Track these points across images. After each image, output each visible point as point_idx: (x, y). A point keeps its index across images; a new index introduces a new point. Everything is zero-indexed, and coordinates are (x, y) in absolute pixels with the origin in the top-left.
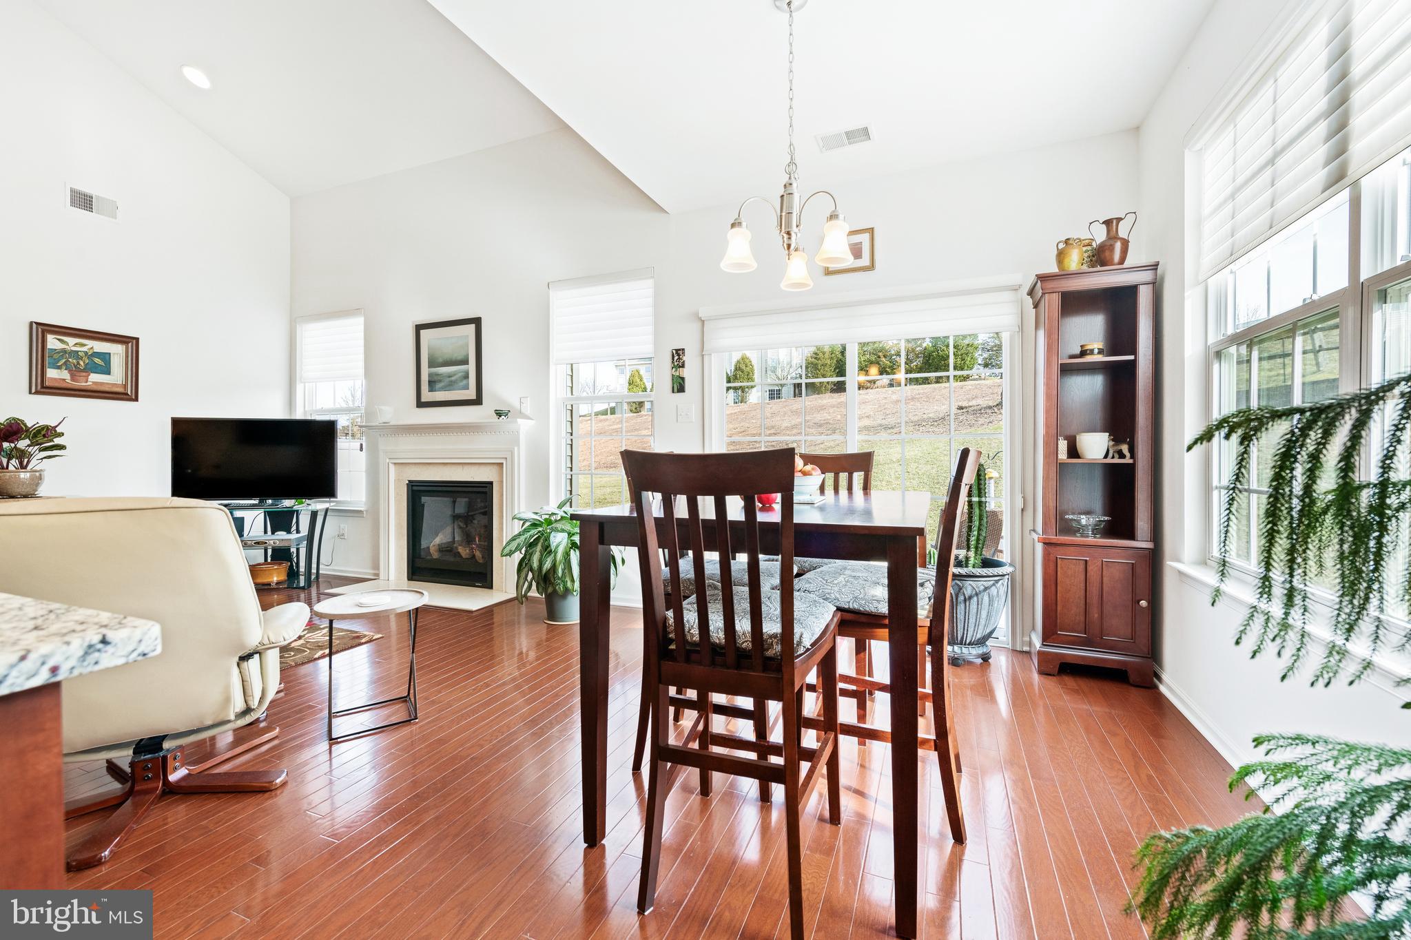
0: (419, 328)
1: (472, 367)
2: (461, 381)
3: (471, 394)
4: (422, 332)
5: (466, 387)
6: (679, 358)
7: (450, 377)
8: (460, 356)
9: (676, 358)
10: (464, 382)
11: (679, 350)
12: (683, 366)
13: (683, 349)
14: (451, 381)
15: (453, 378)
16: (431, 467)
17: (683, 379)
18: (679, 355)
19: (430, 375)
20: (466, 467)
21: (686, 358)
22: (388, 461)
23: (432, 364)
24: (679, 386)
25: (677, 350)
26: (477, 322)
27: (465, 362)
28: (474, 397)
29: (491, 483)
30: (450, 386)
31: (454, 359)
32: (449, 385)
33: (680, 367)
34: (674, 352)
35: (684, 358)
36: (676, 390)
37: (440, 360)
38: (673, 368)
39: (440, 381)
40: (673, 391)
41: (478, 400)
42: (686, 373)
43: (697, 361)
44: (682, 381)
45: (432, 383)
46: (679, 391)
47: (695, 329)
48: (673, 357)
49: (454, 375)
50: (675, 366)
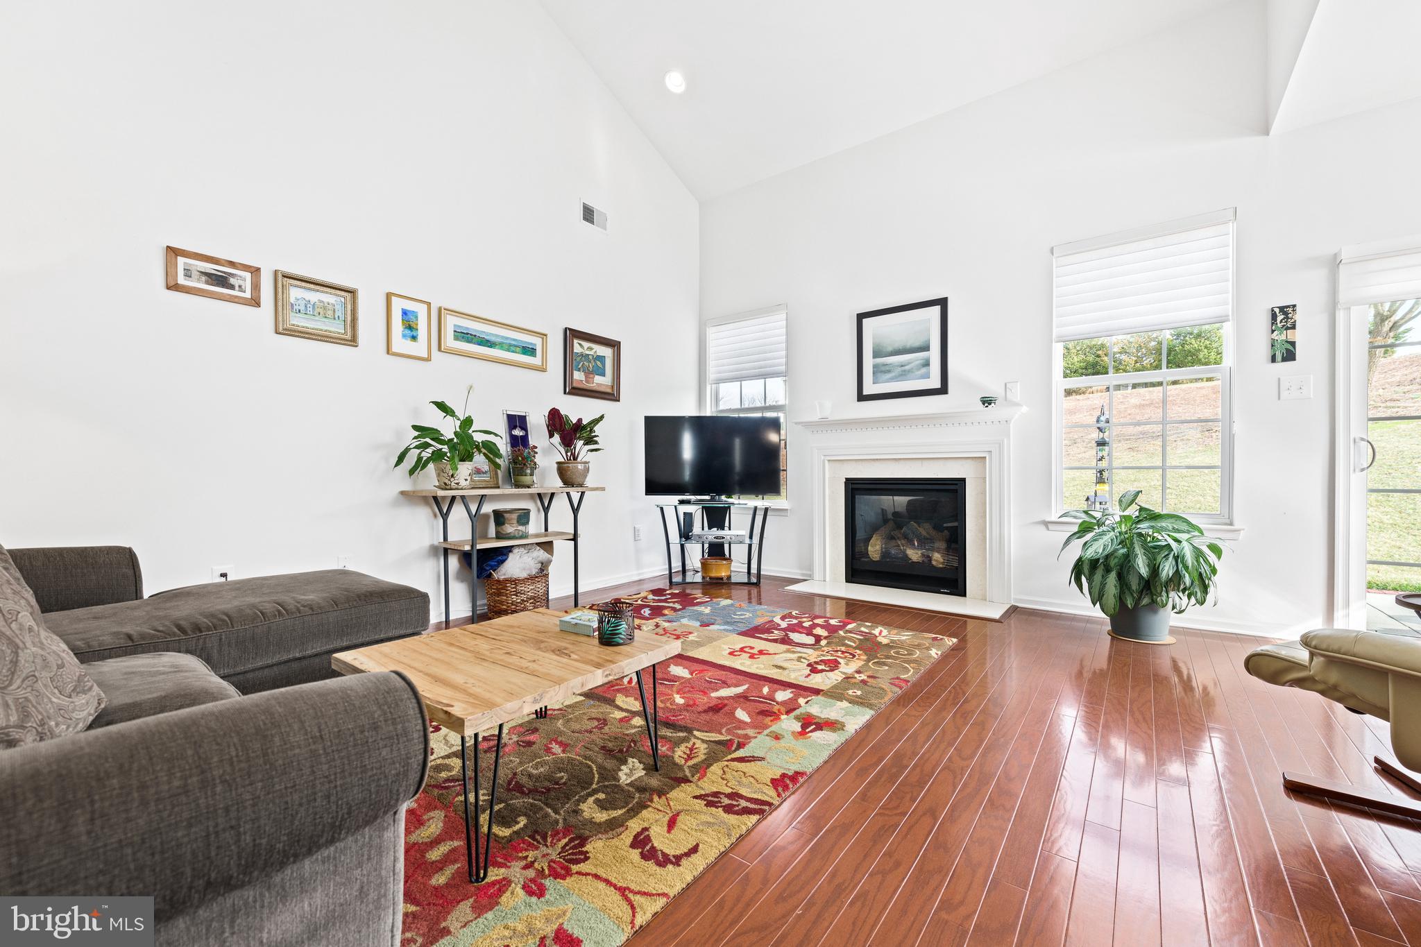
0: (861, 317)
1: (935, 354)
2: (918, 369)
3: (934, 383)
4: (865, 321)
5: (927, 376)
6: (1286, 318)
8: (917, 343)
9: (1280, 317)
10: (924, 370)
11: (1286, 307)
12: (1294, 327)
13: (1293, 307)
14: (905, 371)
16: (877, 464)
17: (1293, 344)
18: (1286, 314)
19: (875, 366)
20: (925, 463)
21: (1299, 317)
22: (823, 457)
23: (877, 354)
24: (1283, 352)
25: (1282, 309)
26: (943, 303)
27: (926, 348)
28: (938, 385)
29: (964, 480)
31: (908, 346)
32: (902, 375)
33: (1288, 328)
34: (1277, 310)
35: (1295, 318)
36: (1279, 357)
37: (890, 349)
38: (1273, 331)
39: (889, 371)
40: (1273, 359)
41: (943, 390)
42: (1298, 336)
43: (1322, 321)
44: (1290, 347)
45: (879, 374)
46: (1284, 360)
47: (1319, 276)
48: (1274, 317)
49: (909, 363)
50: (1278, 329)
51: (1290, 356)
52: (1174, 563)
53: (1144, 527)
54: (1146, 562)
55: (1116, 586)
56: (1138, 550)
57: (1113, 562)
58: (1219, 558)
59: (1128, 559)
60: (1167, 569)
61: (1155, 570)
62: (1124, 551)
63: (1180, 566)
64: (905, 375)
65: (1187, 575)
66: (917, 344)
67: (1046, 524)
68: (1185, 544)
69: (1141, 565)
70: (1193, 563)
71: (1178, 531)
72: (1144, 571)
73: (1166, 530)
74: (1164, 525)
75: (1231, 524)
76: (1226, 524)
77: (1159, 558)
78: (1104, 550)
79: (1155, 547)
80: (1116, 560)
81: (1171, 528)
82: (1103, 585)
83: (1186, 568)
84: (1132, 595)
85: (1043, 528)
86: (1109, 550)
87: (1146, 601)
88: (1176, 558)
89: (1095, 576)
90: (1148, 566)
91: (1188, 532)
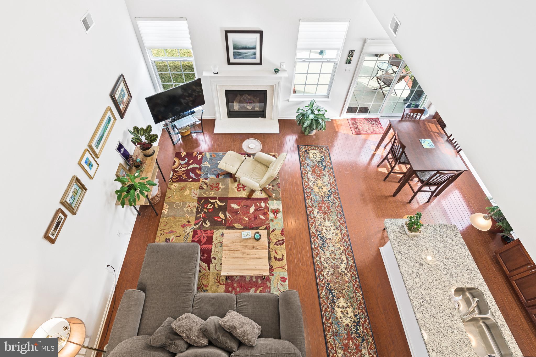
0: (227, 32)
1: (257, 51)
3: (258, 61)
4: (228, 34)
5: (255, 58)
6: (352, 54)
7: (245, 54)
9: (351, 53)
10: (253, 56)
12: (352, 56)
13: (354, 51)
14: (246, 55)
15: (247, 54)
16: (237, 86)
17: (351, 60)
18: (352, 53)
19: (234, 53)
20: (255, 86)
21: (354, 54)
22: (216, 85)
23: (235, 48)
24: (349, 62)
26: (261, 32)
27: (254, 48)
28: (259, 62)
29: (266, 91)
30: (247, 57)
31: (247, 47)
33: (351, 56)
34: (351, 51)
36: (347, 63)
37: (240, 47)
38: (348, 57)
39: (240, 55)
40: (346, 63)
41: (261, 63)
42: (353, 58)
43: (358, 55)
45: (236, 56)
47: (361, 43)
48: (350, 53)
49: (247, 53)
50: (349, 56)
51: (350, 63)
64: (246, 57)
66: (251, 46)
76: (327, 97)
85: (287, 101)
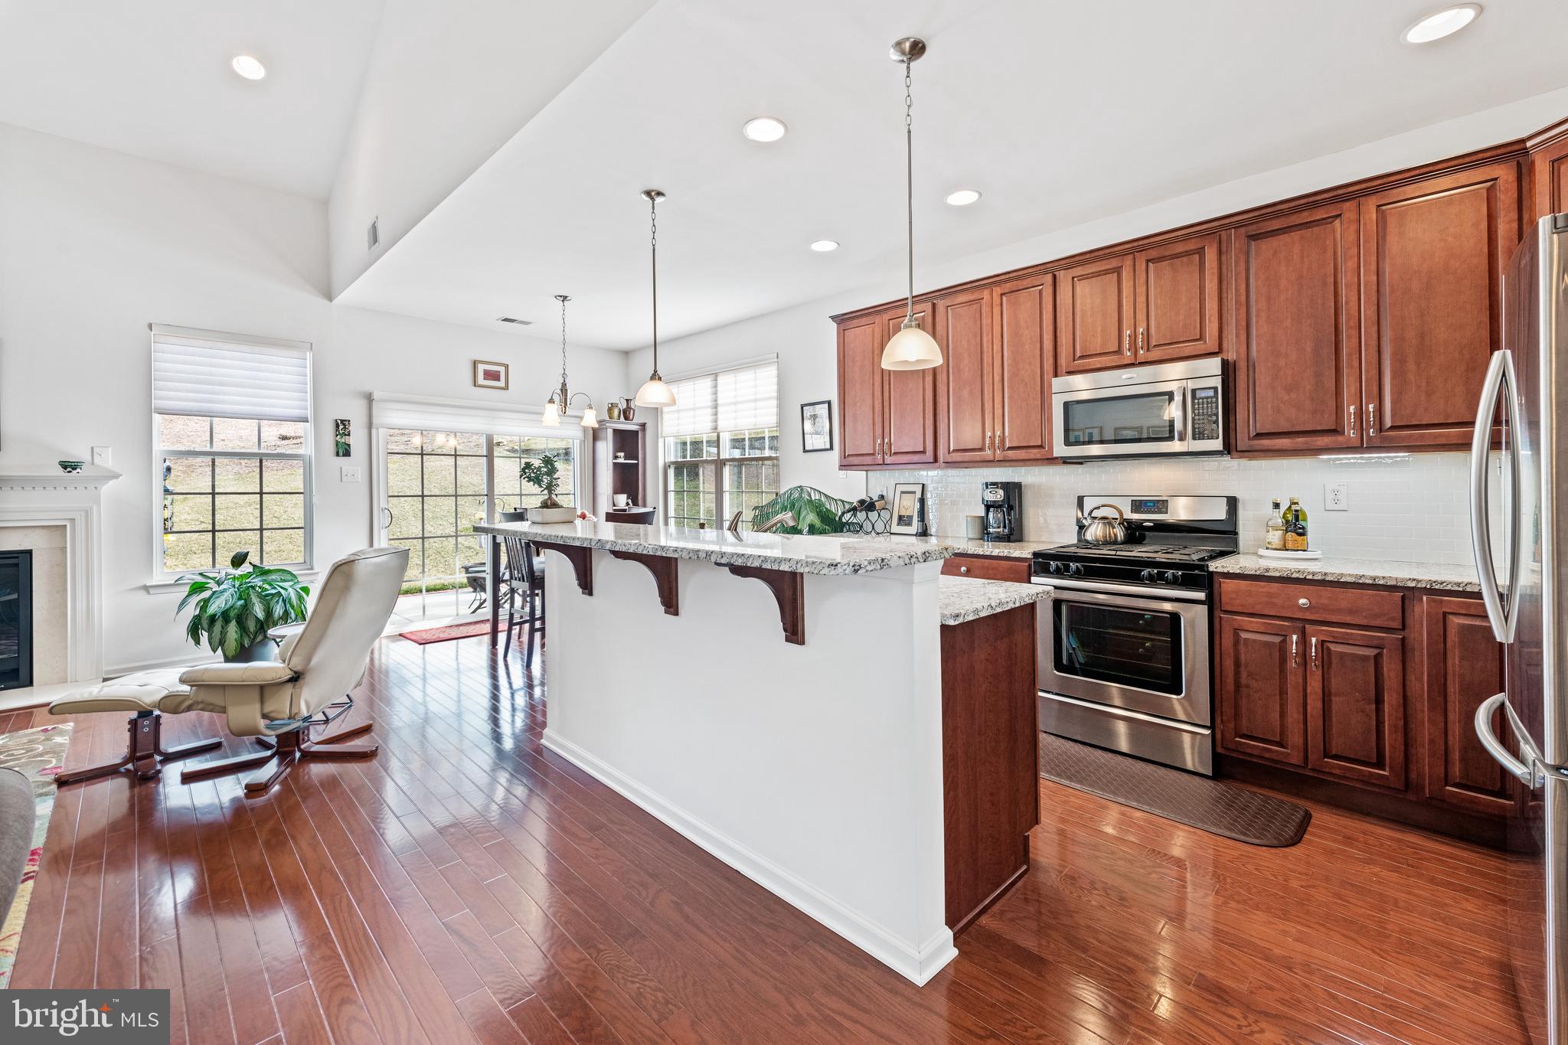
6: (345, 428)
9: (341, 427)
11: (345, 421)
12: (349, 435)
13: (349, 421)
17: (349, 445)
18: (344, 425)
21: (352, 428)
24: (344, 451)
25: (342, 421)
29: (29, 552)
33: (346, 435)
34: (339, 422)
35: (350, 428)
36: (341, 454)
38: (337, 435)
40: (338, 454)
42: (352, 440)
43: (364, 432)
44: (347, 447)
46: (344, 455)
47: (360, 404)
48: (337, 426)
50: (340, 434)
51: (347, 454)
52: (283, 605)
53: (257, 581)
54: (262, 608)
55: (236, 632)
56: (255, 599)
57: (232, 614)
58: (308, 595)
59: (247, 607)
60: (278, 610)
61: (269, 613)
62: (241, 602)
63: (288, 605)
65: (292, 611)
67: (146, 589)
68: (290, 590)
69: (259, 611)
70: (297, 603)
71: (285, 581)
72: (261, 615)
73: (276, 581)
74: (273, 577)
75: (312, 569)
76: (308, 569)
77: (272, 604)
78: (226, 604)
79: (267, 595)
80: (236, 611)
81: (279, 579)
82: (224, 634)
83: (293, 607)
84: (249, 636)
85: (143, 593)
86: (230, 604)
87: (259, 638)
88: (284, 601)
89: (215, 628)
90: (264, 611)
91: (292, 580)
